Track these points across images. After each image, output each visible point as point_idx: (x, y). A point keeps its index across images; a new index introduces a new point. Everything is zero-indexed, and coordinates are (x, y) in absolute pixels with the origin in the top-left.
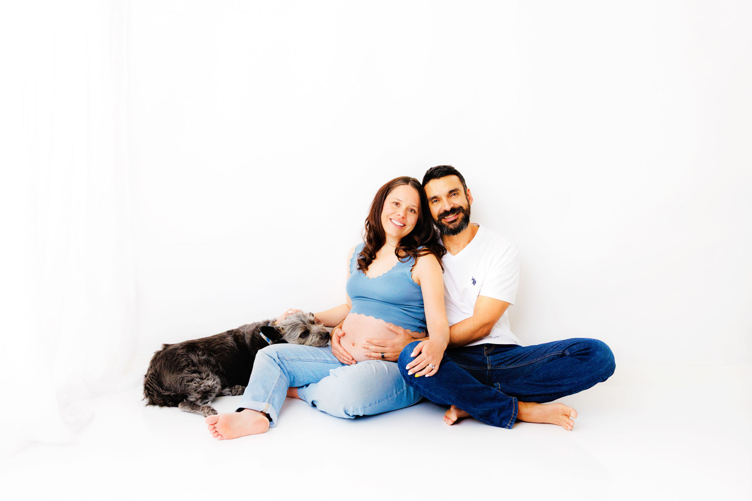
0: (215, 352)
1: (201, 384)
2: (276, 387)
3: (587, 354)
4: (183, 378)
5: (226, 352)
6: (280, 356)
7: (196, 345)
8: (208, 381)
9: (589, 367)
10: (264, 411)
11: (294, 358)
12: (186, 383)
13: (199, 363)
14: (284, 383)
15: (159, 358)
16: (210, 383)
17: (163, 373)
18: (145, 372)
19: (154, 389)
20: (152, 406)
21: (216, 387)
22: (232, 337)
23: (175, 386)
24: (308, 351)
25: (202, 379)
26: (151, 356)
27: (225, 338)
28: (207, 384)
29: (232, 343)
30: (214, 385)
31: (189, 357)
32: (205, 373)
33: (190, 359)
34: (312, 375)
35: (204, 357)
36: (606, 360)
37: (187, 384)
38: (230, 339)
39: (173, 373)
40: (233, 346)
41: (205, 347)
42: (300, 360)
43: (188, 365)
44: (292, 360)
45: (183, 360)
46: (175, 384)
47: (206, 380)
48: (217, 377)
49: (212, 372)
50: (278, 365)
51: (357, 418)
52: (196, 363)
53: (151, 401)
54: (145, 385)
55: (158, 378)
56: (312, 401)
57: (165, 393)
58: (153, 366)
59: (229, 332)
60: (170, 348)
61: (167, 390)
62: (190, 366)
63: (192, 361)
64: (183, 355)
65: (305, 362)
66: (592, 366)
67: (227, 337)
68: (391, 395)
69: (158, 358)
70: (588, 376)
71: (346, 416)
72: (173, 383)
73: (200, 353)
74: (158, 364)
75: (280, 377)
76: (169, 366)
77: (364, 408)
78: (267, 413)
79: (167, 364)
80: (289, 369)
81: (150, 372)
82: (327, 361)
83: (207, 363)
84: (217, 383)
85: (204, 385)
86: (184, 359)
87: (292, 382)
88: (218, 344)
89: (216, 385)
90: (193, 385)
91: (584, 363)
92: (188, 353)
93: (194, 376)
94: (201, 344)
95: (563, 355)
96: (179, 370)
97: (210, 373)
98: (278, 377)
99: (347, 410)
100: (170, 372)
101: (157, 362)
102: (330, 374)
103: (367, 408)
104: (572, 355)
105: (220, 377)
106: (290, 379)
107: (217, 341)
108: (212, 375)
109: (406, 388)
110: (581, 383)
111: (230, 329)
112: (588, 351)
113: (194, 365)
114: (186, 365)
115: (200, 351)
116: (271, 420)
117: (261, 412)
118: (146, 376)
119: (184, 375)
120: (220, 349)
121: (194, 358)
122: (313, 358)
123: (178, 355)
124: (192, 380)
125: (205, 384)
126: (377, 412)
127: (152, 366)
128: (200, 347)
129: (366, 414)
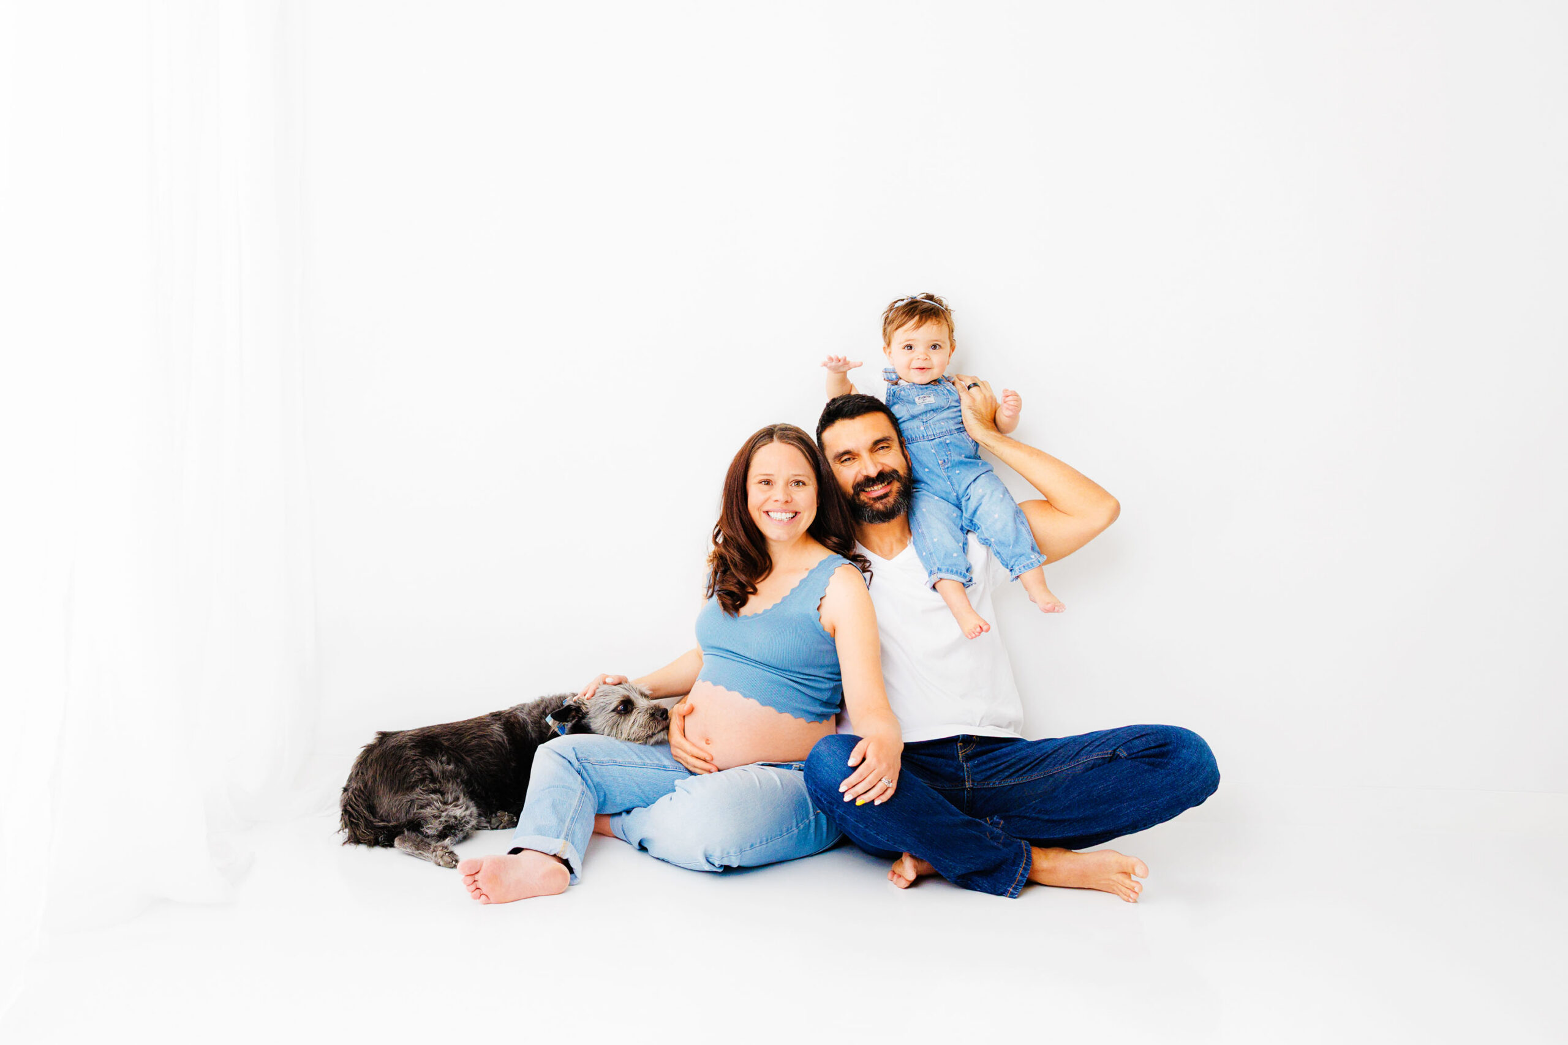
0: (469, 752)
1: (442, 812)
2: (576, 811)
3: (1163, 756)
4: (412, 801)
5: (488, 751)
6: (579, 756)
7: (436, 740)
8: (456, 808)
9: (1169, 778)
10: (560, 855)
11: (605, 759)
12: (417, 809)
13: (443, 777)
14: (590, 805)
15: (372, 760)
16: (458, 812)
17: (378, 792)
18: (344, 784)
19: (359, 814)
20: (353, 845)
21: (468, 823)
22: (501, 725)
23: (398, 815)
25: (445, 803)
27: (489, 726)
28: (452, 813)
29: (500, 735)
30: (464, 816)
31: (426, 765)
32: (451, 794)
33: (427, 769)
34: (636, 789)
35: (451, 767)
37: (419, 811)
38: (497, 728)
39: (396, 793)
40: (502, 742)
41: (452, 744)
42: (615, 763)
43: (422, 781)
44: (601, 763)
45: (415, 769)
46: (397, 812)
47: (452, 807)
48: (471, 804)
49: (464, 795)
50: (577, 772)
51: (728, 871)
52: (438, 775)
53: (351, 836)
54: (345, 806)
55: (368, 798)
56: (638, 841)
57: (378, 822)
58: (360, 774)
59: (496, 716)
60: (392, 742)
61: (383, 821)
62: (427, 782)
63: (431, 773)
64: (416, 760)
65: (625, 767)
66: (1176, 777)
67: (492, 724)
68: (788, 830)
69: (369, 760)
70: (1168, 796)
71: (708, 868)
72: (394, 810)
73: (444, 759)
74: (371, 773)
75: (583, 794)
76: (389, 779)
77: (740, 851)
78: (565, 858)
79: (385, 774)
80: (596, 779)
81: (354, 785)
82: (665, 767)
83: (454, 776)
84: (471, 815)
85: (447, 815)
86: (417, 768)
87: (602, 805)
88: (475, 738)
89: (468, 818)
90: (428, 811)
91: (1158, 772)
92: (423, 757)
93: (432, 798)
94: (445, 738)
95: (1114, 758)
96: (407, 789)
97: (462, 796)
98: (579, 794)
99: (711, 856)
100: (390, 792)
101: (367, 768)
103: (747, 853)
104: (1132, 758)
105: (478, 806)
106: (599, 797)
107: (474, 731)
108: (465, 799)
109: (814, 817)
110: (1154, 808)
111: (495, 710)
112: (1165, 749)
113: (434, 780)
114: (420, 779)
115: (443, 756)
116: (571, 871)
117: (555, 856)
118: (345, 790)
119: (415, 796)
120: (477, 746)
121: (436, 767)
122: (638, 761)
123: (407, 760)
124: (429, 804)
125: (450, 813)
126: (763, 862)
127: (358, 773)
128: (443, 745)
129: (744, 863)
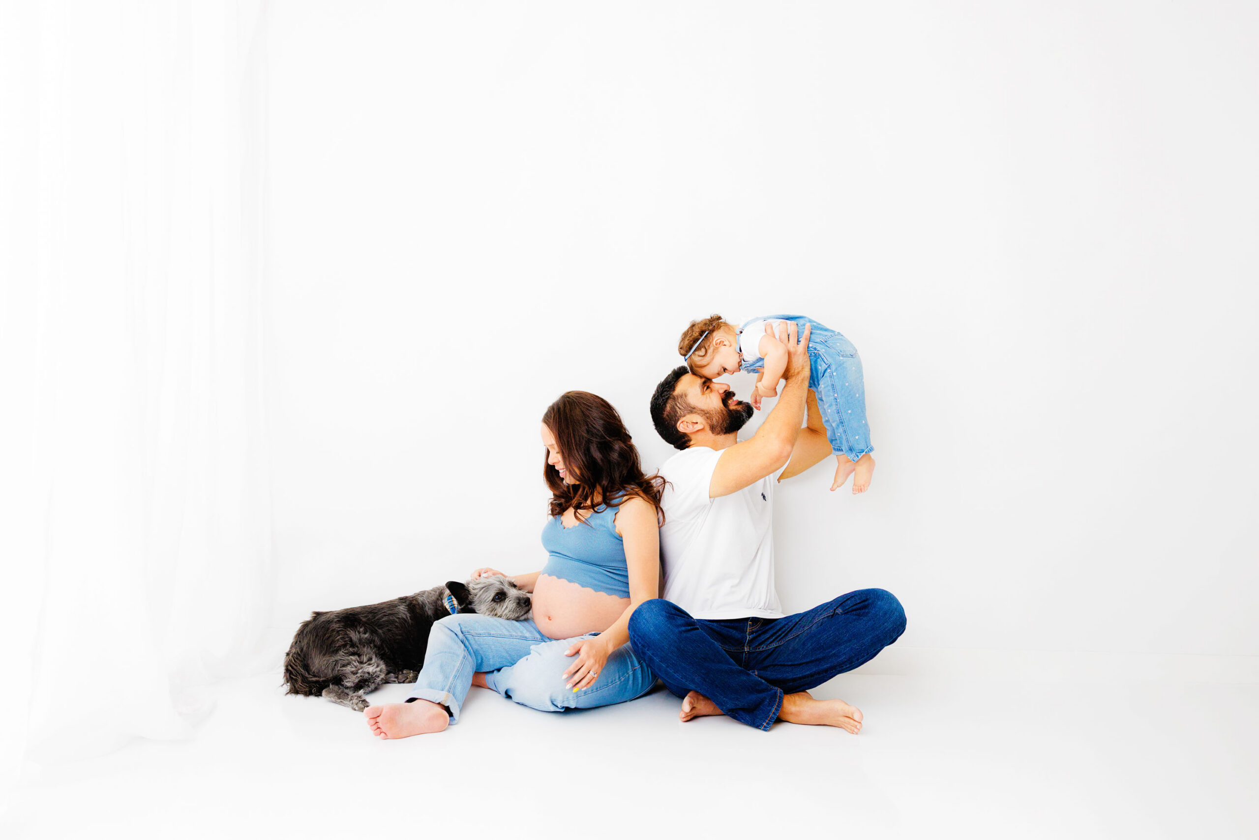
0: (381, 626)
1: (359, 670)
2: (458, 671)
3: (865, 607)
4: (337, 661)
5: (395, 625)
6: (463, 630)
7: (356, 617)
8: (369, 666)
9: (870, 622)
10: (443, 703)
11: (482, 632)
12: (340, 667)
13: (360, 643)
14: (469, 666)
15: (307, 632)
16: (371, 669)
17: (311, 655)
18: (287, 649)
19: (297, 672)
20: (293, 695)
21: (378, 677)
22: (405, 606)
23: (326, 671)
24: (501, 624)
25: (361, 663)
26: (297, 627)
27: (397, 606)
28: (366, 670)
29: (404, 614)
30: (376, 672)
31: (347, 635)
32: (366, 656)
33: (348, 637)
34: (505, 654)
35: (366, 636)
36: (892, 611)
37: (341, 669)
38: (402, 608)
39: (324, 655)
40: (406, 618)
41: (369, 619)
42: (490, 635)
43: (344, 646)
44: (479, 635)
45: (338, 638)
46: (325, 669)
47: (367, 665)
48: (381, 663)
49: (376, 656)
50: (461, 641)
51: (568, 711)
52: (356, 642)
53: (292, 688)
54: (287, 666)
55: (304, 659)
56: (505, 690)
57: (311, 678)
58: (298, 642)
59: (403, 600)
60: (323, 619)
61: (315, 676)
62: (348, 647)
63: (351, 640)
64: (340, 631)
65: (497, 638)
66: (874, 621)
67: (399, 606)
68: (612, 681)
69: (305, 632)
70: (870, 635)
71: (553, 709)
72: (323, 668)
73: (361, 630)
74: (306, 641)
75: (464, 658)
76: (319, 645)
77: (577, 697)
78: (446, 705)
79: (317, 641)
80: (475, 647)
81: (294, 651)
82: (526, 637)
83: (370, 642)
84: (381, 671)
85: (362, 671)
86: (340, 636)
87: (479, 665)
88: (385, 616)
89: (379, 673)
90: (349, 669)
91: (862, 619)
92: (345, 629)
93: (351, 659)
94: (364, 615)
95: (834, 615)
96: (333, 652)
97: (374, 657)
98: (461, 658)
99: (555, 700)
100: (320, 654)
101: (304, 637)
102: (531, 651)
103: (582, 697)
104: (846, 613)
105: (387, 664)
106: (477, 659)
107: (385, 611)
108: (376, 659)
109: (632, 672)
110: (863, 647)
111: (402, 595)
112: (866, 603)
113: (353, 645)
114: (343, 645)
115: (361, 628)
116: (451, 714)
117: (439, 704)
118: (288, 654)
119: (339, 658)
120: (387, 621)
121: (354, 636)
122: (506, 633)
123: (333, 631)
124: (349, 664)
125: (364, 670)
126: (594, 705)
127: (297, 641)
128: (361, 620)
129: (580, 706)
